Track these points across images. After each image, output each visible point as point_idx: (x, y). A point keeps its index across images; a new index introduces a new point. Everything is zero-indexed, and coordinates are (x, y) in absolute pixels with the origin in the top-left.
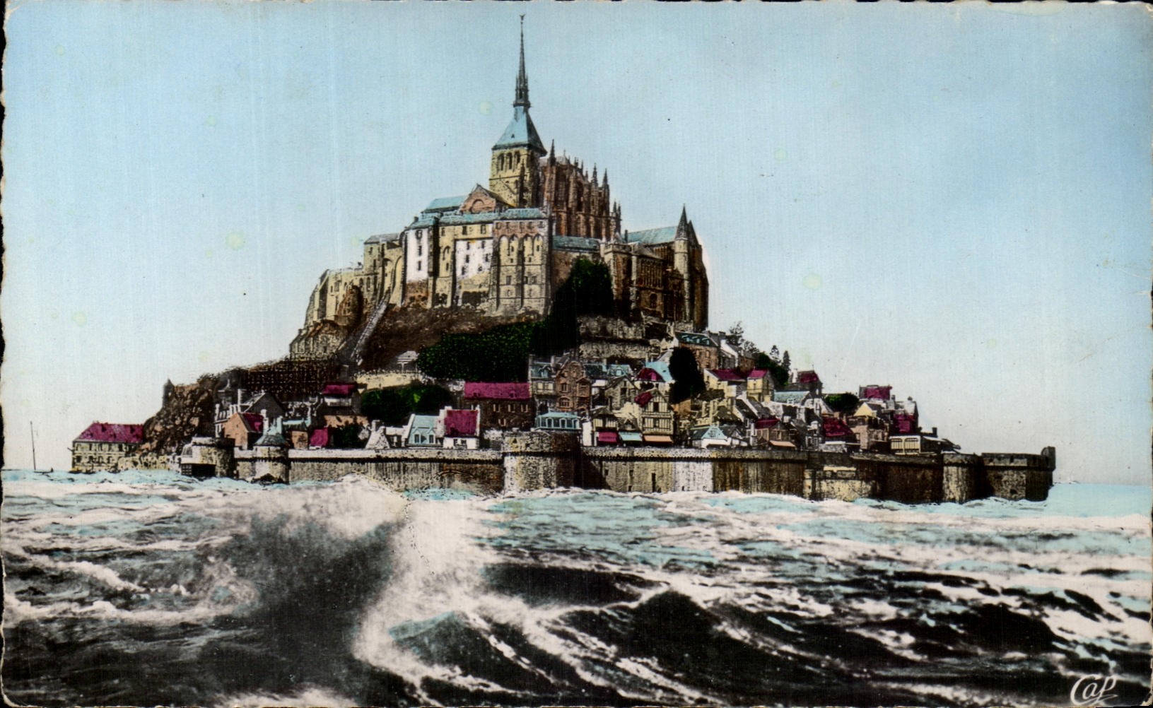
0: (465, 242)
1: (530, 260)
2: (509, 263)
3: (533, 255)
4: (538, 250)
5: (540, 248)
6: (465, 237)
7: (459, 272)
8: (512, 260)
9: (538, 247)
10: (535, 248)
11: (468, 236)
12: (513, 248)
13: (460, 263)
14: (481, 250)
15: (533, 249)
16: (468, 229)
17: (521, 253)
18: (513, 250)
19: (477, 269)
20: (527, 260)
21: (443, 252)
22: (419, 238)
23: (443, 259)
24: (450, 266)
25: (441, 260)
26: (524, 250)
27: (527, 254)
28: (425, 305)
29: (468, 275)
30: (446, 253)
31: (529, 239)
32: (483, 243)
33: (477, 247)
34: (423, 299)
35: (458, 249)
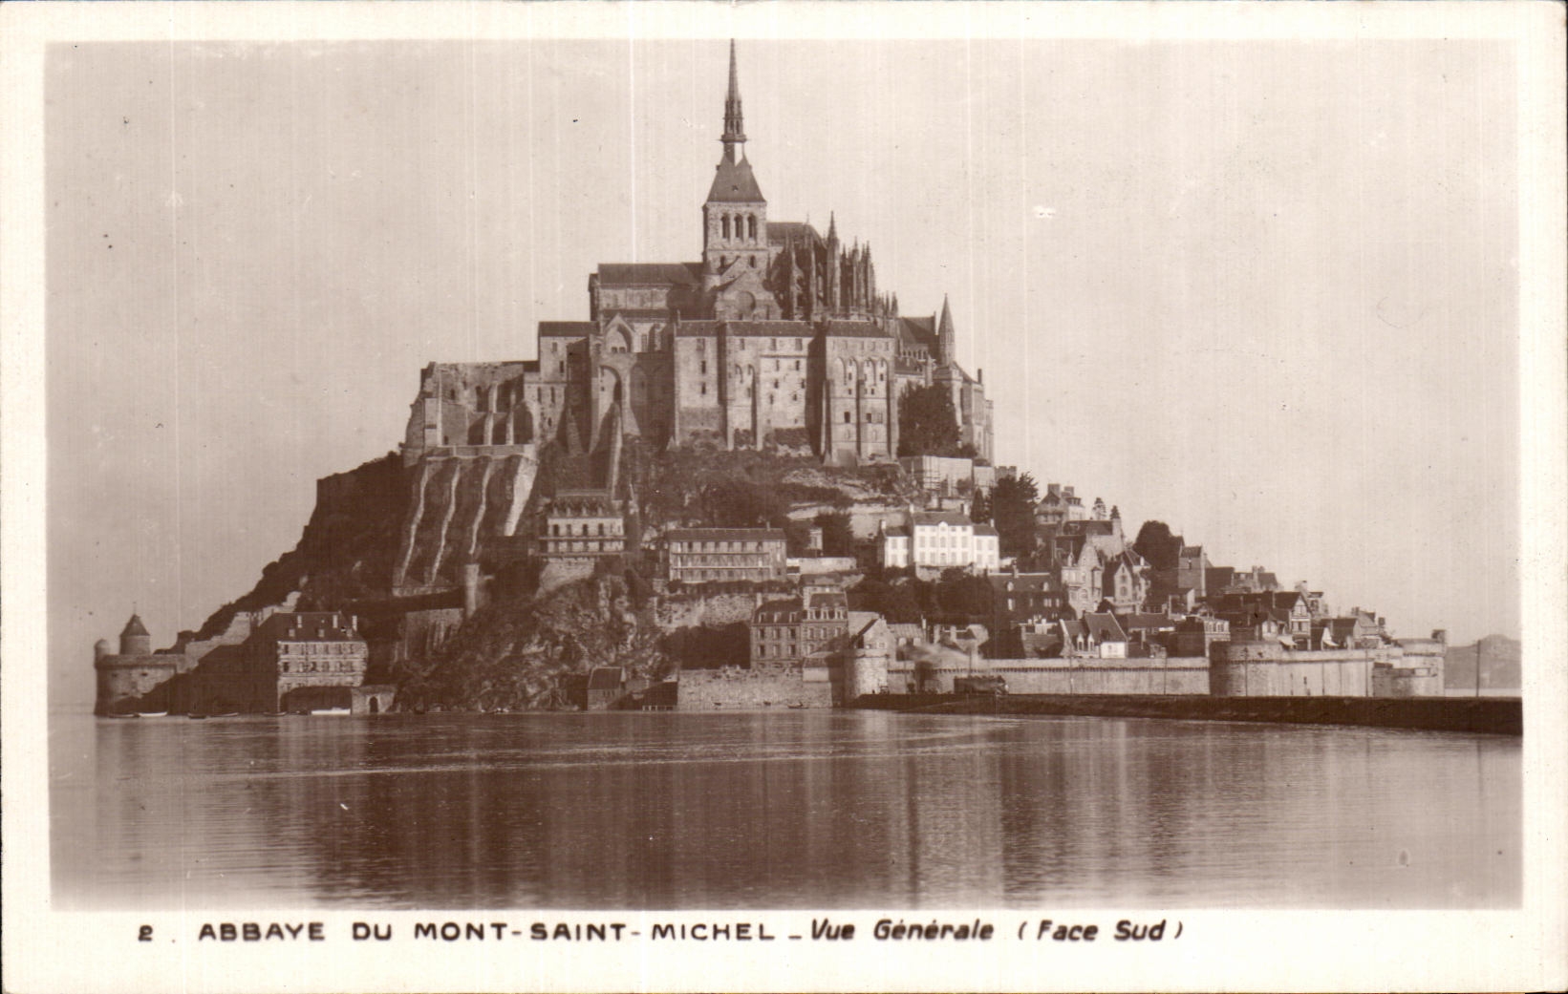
0: (773, 360)
1: (873, 392)
2: (846, 395)
3: (875, 385)
4: (882, 379)
5: (885, 377)
6: (774, 353)
7: (763, 402)
8: (850, 392)
9: (882, 376)
10: (878, 378)
11: (778, 353)
12: (850, 375)
13: (764, 389)
14: (795, 372)
15: (875, 378)
16: (778, 344)
17: (860, 384)
18: (850, 378)
19: (790, 398)
20: (869, 391)
21: (741, 373)
22: (701, 350)
23: (742, 382)
24: (753, 392)
25: (737, 383)
26: (866, 379)
27: (869, 383)
28: (723, 446)
29: (778, 405)
30: (745, 374)
31: (870, 363)
32: (798, 363)
33: (790, 369)
34: (715, 435)
35: (763, 370)
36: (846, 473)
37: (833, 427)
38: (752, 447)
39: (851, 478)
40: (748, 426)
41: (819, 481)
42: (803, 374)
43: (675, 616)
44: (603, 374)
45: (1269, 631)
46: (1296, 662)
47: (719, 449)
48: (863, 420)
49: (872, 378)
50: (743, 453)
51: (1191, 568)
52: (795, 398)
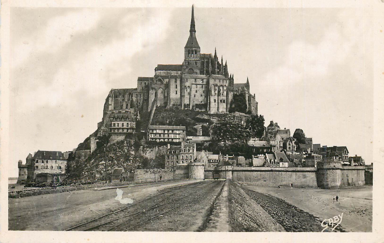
0: (196, 85)
2: (215, 95)
3: (223, 92)
6: (195, 83)
7: (192, 96)
9: (225, 90)
11: (197, 83)
12: (216, 89)
13: (193, 93)
14: (202, 89)
16: (197, 81)
19: (200, 96)
20: (221, 94)
21: (187, 88)
22: (176, 82)
23: (187, 91)
24: (190, 94)
25: (185, 91)
26: (220, 91)
27: (221, 91)
28: (181, 108)
29: (196, 97)
30: (188, 88)
31: (222, 87)
32: (202, 86)
33: (200, 87)
34: (179, 105)
35: (193, 87)
36: (214, 116)
37: (211, 103)
38: (189, 109)
39: (215, 117)
40: (188, 103)
41: (206, 117)
42: (204, 89)
43: (147, 152)
44: (152, 90)
45: (336, 159)
46: (345, 170)
47: (180, 109)
48: (219, 101)
49: (222, 90)
50: (186, 110)
51: (309, 144)
52: (201, 96)
